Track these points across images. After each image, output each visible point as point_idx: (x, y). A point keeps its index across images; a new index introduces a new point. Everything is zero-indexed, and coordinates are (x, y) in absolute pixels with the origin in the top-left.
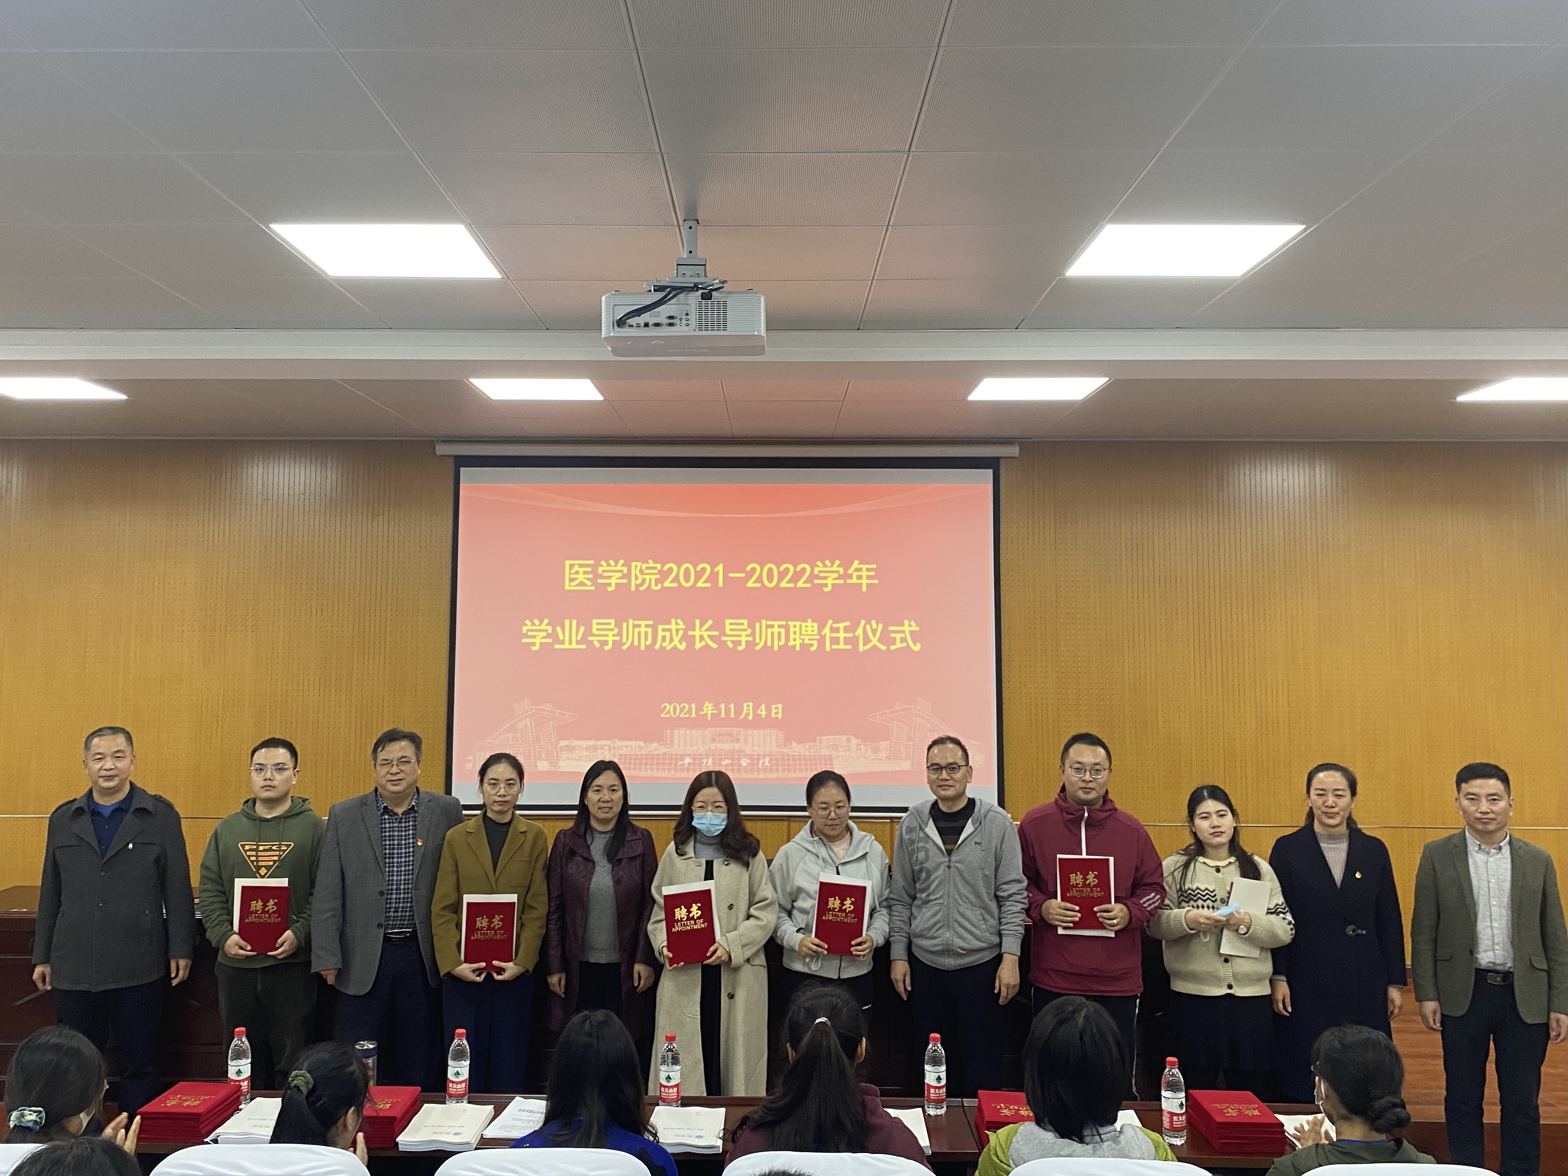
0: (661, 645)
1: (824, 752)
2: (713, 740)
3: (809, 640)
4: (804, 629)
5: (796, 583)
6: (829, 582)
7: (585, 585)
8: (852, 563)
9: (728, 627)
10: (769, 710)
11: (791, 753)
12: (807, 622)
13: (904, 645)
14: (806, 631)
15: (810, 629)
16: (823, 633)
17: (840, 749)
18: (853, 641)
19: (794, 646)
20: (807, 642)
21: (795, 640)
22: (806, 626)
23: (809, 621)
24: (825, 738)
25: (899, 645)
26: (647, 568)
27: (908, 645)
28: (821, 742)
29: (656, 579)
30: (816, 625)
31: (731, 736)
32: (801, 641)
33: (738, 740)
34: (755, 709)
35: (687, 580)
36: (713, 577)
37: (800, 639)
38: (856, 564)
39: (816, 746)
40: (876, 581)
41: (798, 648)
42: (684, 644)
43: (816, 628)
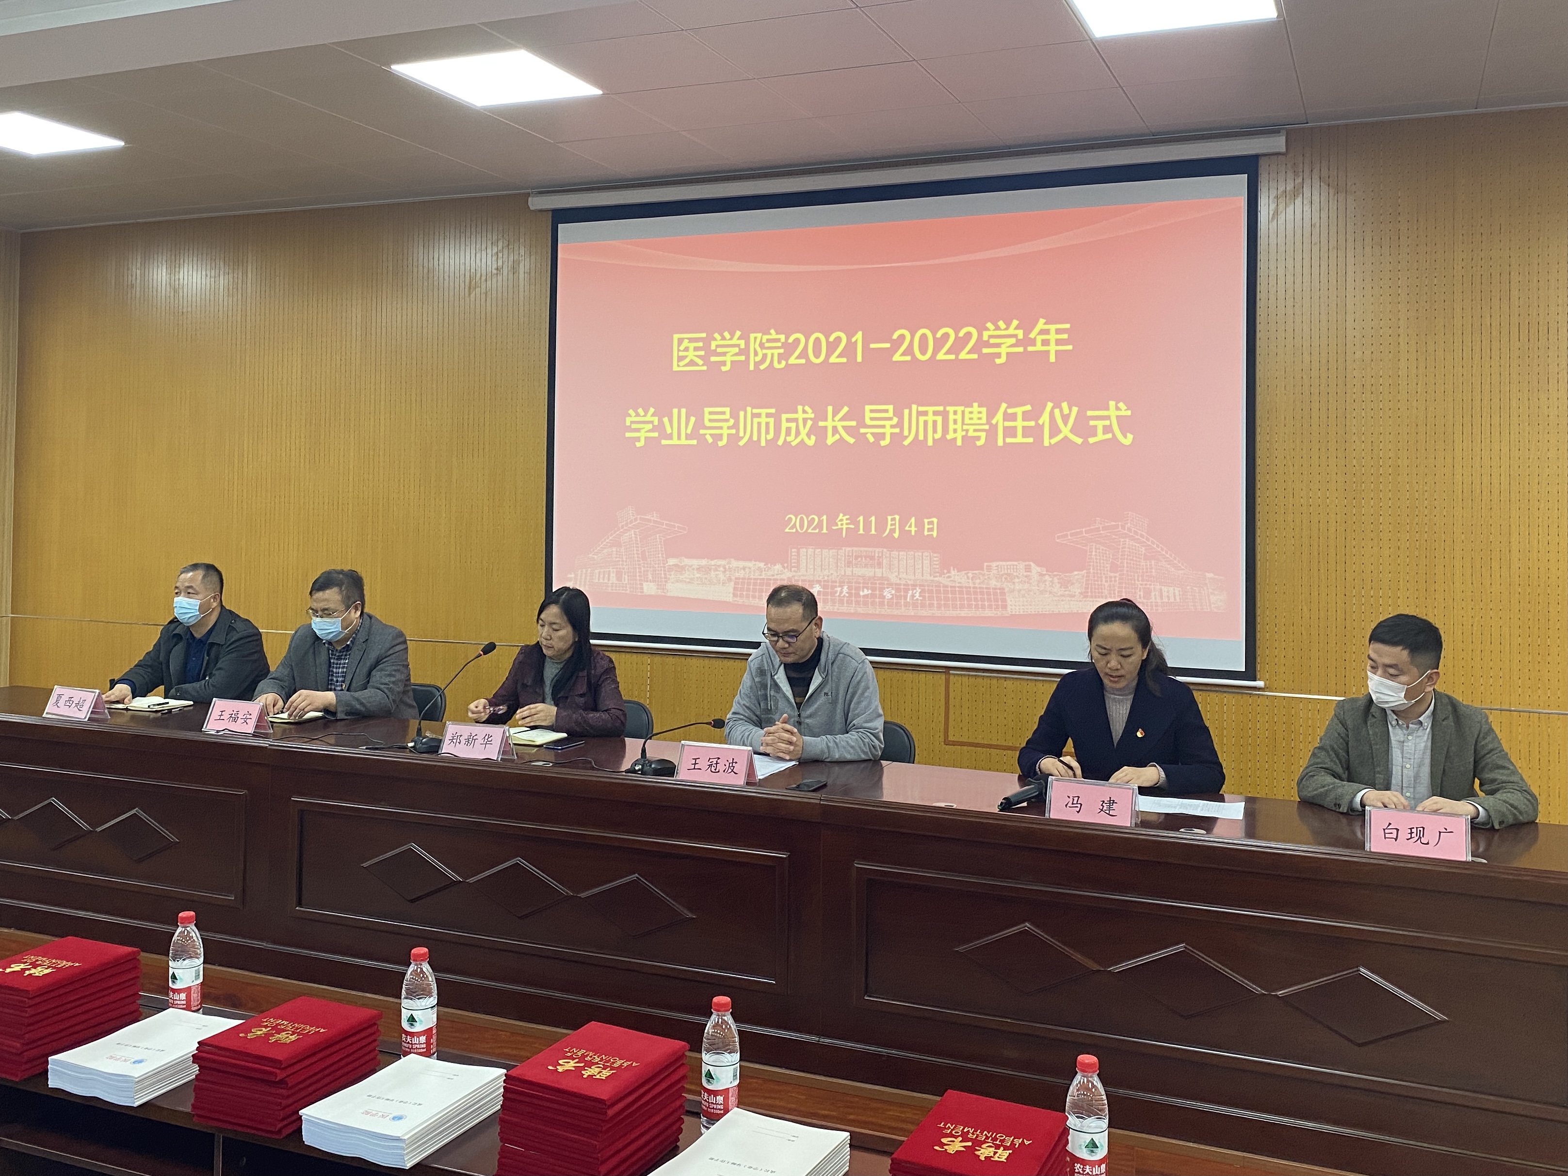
0: (785, 439)
1: (993, 583)
2: (849, 564)
3: (975, 430)
4: (967, 416)
5: (957, 355)
6: (1003, 350)
7: (697, 365)
8: (1037, 321)
9: (868, 415)
10: (920, 525)
11: (950, 584)
12: (972, 406)
13: (1109, 436)
14: (971, 419)
15: (975, 416)
16: (994, 422)
17: (1017, 580)
18: (1035, 432)
19: (955, 439)
20: (971, 434)
21: (955, 431)
22: (971, 413)
23: (975, 405)
24: (994, 564)
25: (1100, 436)
26: (768, 341)
27: (1114, 435)
28: (989, 568)
29: (779, 354)
30: (984, 410)
31: (872, 558)
32: (964, 433)
33: (880, 565)
34: (903, 523)
35: (817, 356)
36: (851, 348)
37: (963, 430)
38: (1041, 324)
39: (984, 575)
40: (1070, 347)
41: (959, 443)
42: (813, 438)
43: (984, 416)
